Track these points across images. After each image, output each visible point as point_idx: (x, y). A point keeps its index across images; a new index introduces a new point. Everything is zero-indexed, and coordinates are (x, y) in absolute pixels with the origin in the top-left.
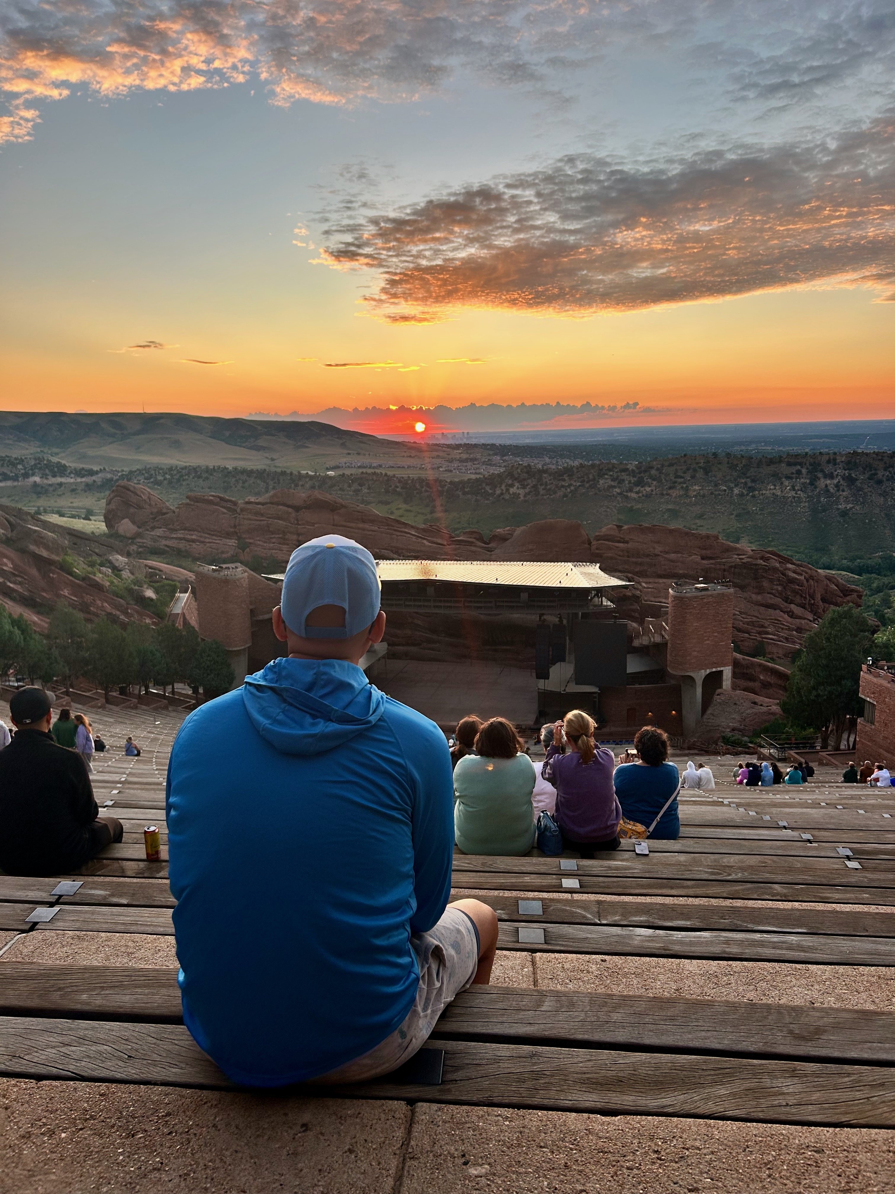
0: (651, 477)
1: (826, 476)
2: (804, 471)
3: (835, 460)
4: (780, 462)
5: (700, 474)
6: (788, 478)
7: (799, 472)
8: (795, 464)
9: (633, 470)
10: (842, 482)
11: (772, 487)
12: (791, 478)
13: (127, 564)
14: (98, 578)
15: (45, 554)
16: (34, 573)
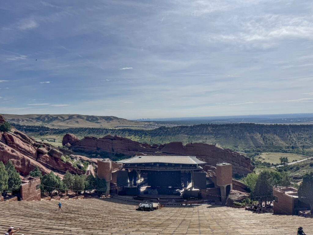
1: (235, 129)
3: (237, 125)
4: (224, 126)
6: (226, 129)
7: (229, 128)
10: (239, 130)
13: (75, 157)
14: (70, 162)
15: (57, 156)
16: (54, 161)
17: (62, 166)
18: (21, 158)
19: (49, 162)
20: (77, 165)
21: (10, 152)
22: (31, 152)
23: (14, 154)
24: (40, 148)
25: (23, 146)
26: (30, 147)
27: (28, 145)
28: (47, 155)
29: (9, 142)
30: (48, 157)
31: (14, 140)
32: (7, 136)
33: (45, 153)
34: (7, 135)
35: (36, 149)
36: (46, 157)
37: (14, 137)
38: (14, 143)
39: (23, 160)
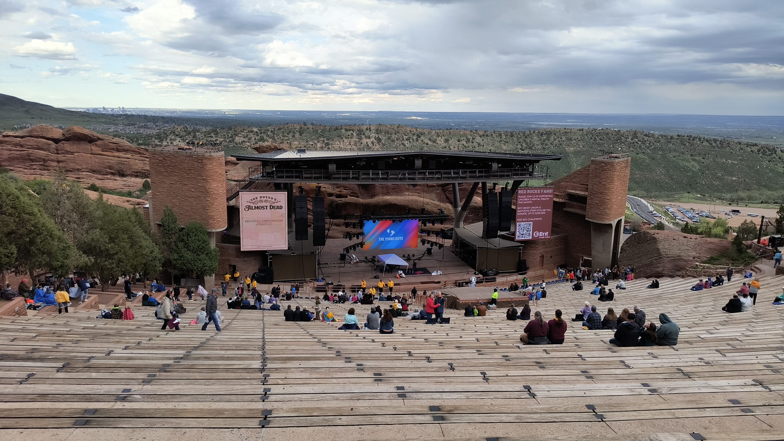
0: (268, 136)
1: (366, 137)
2: (355, 134)
3: (370, 128)
4: (341, 129)
5: (297, 135)
6: (346, 138)
8: (349, 130)
9: (257, 132)
10: (375, 141)
11: (339, 143)
12: (349, 138)
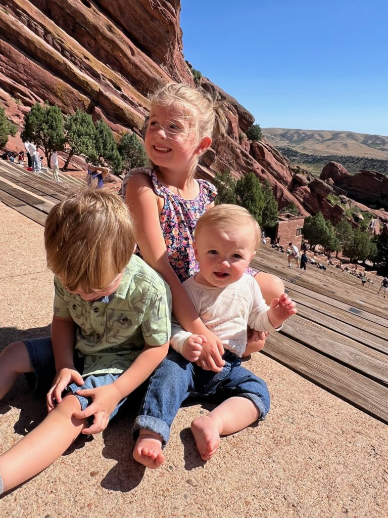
13: (348, 201)
14: (341, 206)
15: (322, 193)
16: (316, 200)
17: (327, 210)
18: (273, 185)
19: (309, 200)
20: (353, 215)
21: (259, 171)
22: (285, 178)
23: (264, 176)
24: (298, 175)
25: (276, 168)
26: (285, 171)
27: (282, 166)
28: (306, 187)
29: (258, 157)
30: (308, 192)
31: (266, 155)
32: (257, 148)
33: (305, 184)
34: (256, 145)
35: (291, 175)
36: (306, 191)
37: (265, 150)
38: (265, 160)
39: (275, 188)
